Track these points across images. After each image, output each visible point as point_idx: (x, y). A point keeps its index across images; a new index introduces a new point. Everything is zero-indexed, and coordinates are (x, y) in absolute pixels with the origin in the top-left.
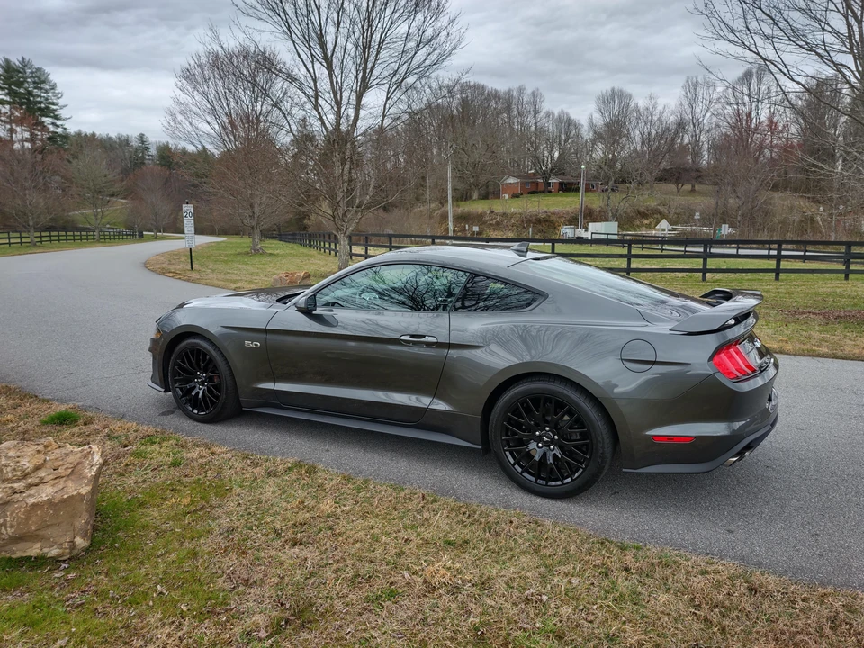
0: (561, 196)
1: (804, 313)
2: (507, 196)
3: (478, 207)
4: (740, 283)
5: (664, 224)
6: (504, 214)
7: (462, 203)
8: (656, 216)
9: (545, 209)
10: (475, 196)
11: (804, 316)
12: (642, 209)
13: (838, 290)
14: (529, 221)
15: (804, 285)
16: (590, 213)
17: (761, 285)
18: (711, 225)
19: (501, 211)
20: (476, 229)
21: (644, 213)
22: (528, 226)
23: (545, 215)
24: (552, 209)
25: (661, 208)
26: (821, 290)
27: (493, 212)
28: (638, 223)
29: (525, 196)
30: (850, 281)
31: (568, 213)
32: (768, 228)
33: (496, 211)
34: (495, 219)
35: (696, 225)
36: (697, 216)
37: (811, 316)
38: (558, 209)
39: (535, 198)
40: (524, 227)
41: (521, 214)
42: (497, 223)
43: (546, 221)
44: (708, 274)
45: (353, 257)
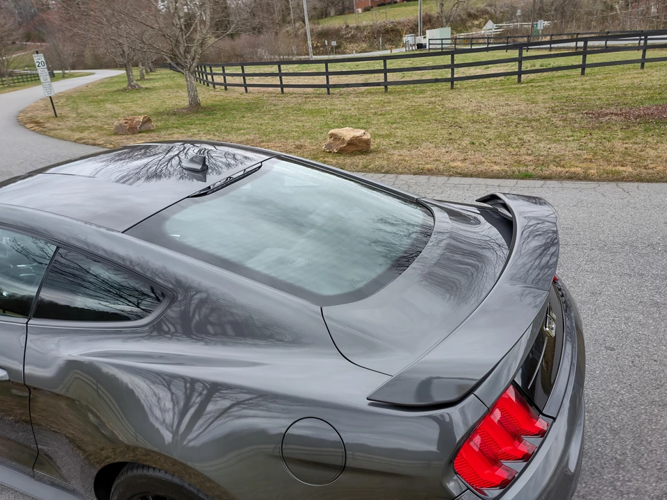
0: (405, 6)
1: (607, 115)
2: (360, 10)
3: (335, 23)
4: (551, 81)
5: (490, 24)
6: (358, 27)
7: (321, 21)
8: (484, 16)
9: (392, 20)
10: (333, 13)
11: (607, 118)
12: (473, 11)
13: (635, 81)
14: (379, 32)
15: (606, 78)
16: (430, 20)
17: (569, 82)
18: (529, 20)
19: (355, 25)
20: (334, 43)
21: (475, 14)
22: (378, 36)
23: (392, 25)
24: (398, 19)
25: (489, 9)
26: (621, 82)
27: (347, 26)
28: (470, 24)
29: (375, 8)
30: (645, 70)
31: (410, 21)
32: (576, 20)
33: (351, 26)
34: (350, 32)
35: (517, 22)
36: (519, 13)
37: (614, 117)
38: (402, 18)
39: (382, 10)
40: (375, 38)
41: (371, 26)
42: (353, 36)
43: (392, 30)
44: (522, 76)
45: (216, 86)
